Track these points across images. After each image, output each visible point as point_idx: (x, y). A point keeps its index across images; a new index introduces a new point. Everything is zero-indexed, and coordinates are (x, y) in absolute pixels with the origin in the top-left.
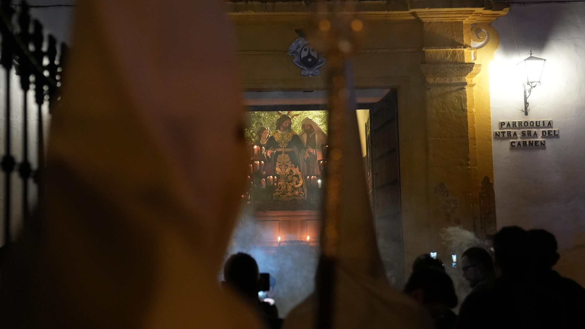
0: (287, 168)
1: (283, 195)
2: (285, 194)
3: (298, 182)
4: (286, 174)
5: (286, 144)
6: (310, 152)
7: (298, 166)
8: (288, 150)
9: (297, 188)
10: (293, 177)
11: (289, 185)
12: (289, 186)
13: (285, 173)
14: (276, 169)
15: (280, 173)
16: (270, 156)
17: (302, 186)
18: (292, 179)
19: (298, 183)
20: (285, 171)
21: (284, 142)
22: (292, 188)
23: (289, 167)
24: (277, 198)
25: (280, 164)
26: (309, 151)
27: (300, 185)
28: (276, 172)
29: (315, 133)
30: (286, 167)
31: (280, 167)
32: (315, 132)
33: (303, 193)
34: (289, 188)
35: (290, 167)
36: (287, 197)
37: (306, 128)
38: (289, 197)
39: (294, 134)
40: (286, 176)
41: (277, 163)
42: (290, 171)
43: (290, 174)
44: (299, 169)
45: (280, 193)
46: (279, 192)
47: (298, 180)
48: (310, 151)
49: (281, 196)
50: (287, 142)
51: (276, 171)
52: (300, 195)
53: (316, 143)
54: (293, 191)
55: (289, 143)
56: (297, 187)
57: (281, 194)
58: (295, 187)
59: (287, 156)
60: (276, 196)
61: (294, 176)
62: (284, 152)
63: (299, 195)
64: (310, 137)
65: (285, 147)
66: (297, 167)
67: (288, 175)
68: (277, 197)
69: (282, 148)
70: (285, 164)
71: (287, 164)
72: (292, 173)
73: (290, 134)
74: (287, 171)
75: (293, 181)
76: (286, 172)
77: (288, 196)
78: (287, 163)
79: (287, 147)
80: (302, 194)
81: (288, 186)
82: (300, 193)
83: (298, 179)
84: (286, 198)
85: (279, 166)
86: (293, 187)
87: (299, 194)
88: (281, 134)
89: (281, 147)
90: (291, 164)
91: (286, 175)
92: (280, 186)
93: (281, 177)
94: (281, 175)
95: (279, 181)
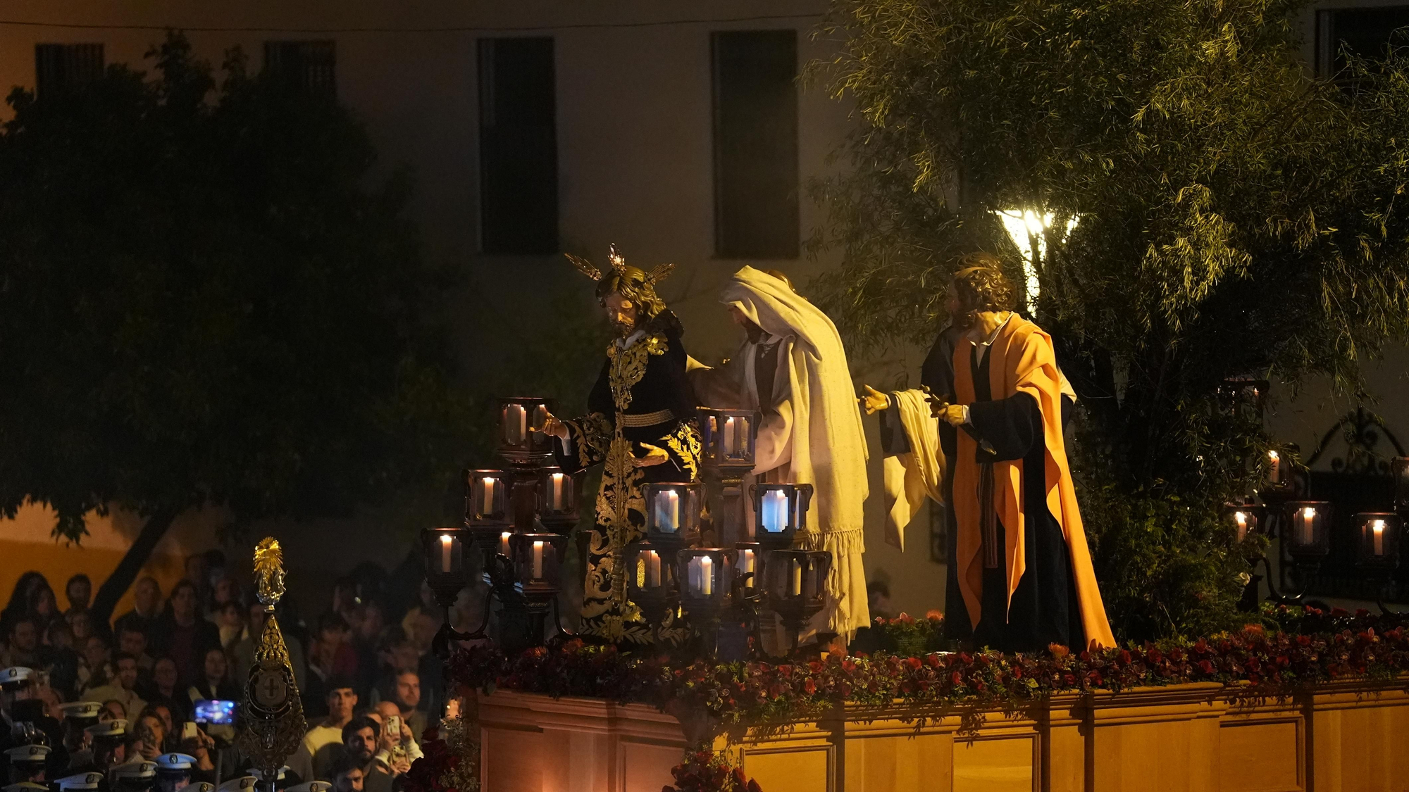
1: (614, 618)
2: (621, 611)
5: (627, 395)
14: (599, 504)
15: (607, 519)
21: (621, 386)
23: (629, 495)
24: (590, 626)
25: (608, 481)
28: (595, 516)
31: (609, 494)
41: (603, 477)
45: (606, 605)
46: (600, 602)
49: (605, 617)
50: (628, 386)
51: (597, 512)
57: (607, 612)
59: (629, 446)
62: (619, 430)
65: (624, 407)
68: (592, 623)
70: (625, 481)
71: (627, 483)
78: (627, 478)
85: (607, 488)
89: (617, 405)
92: (604, 575)
93: (611, 537)
94: (609, 528)
95: (604, 555)
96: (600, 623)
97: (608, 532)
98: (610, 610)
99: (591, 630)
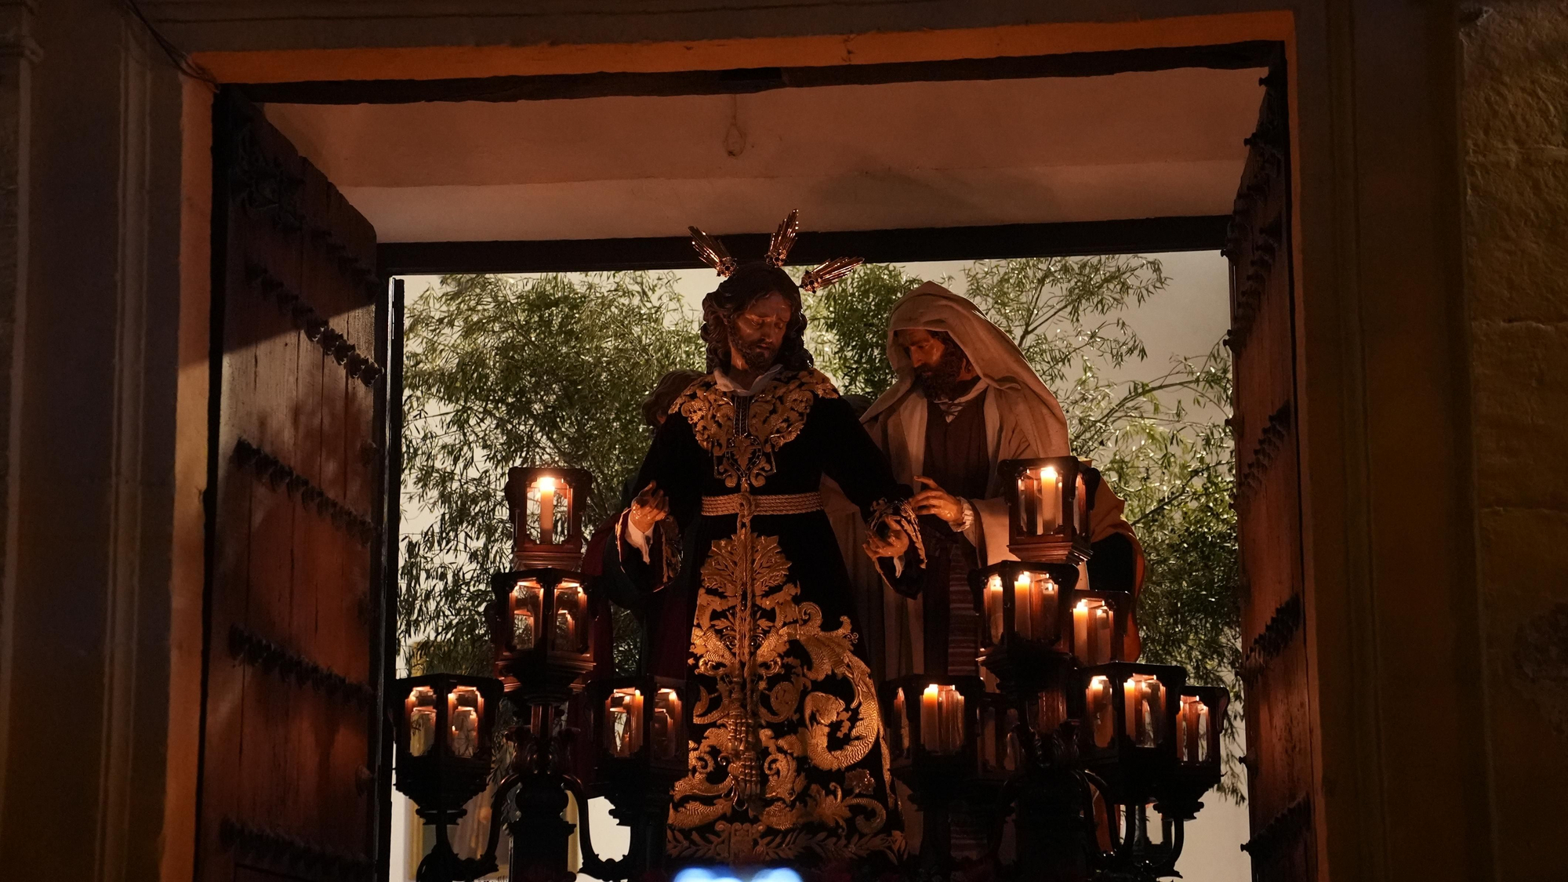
0: (766, 633)
1: (737, 825)
2: (751, 814)
3: (845, 729)
4: (763, 672)
5: (763, 464)
6: (935, 518)
7: (845, 619)
8: (776, 505)
9: (839, 776)
10: (804, 694)
11: (780, 750)
12: (780, 756)
13: (754, 666)
14: (697, 642)
15: (719, 665)
16: (645, 550)
17: (872, 759)
18: (800, 709)
19: (847, 739)
20: (753, 654)
21: (751, 449)
22: (798, 771)
23: (778, 623)
24: (693, 842)
25: (717, 604)
26: (925, 512)
27: (856, 752)
28: (691, 661)
29: (984, 393)
30: (764, 623)
31: (720, 624)
32: (980, 386)
33: (878, 806)
34: (778, 772)
35: (785, 625)
36: (763, 835)
37: (917, 358)
38: (778, 840)
39: (820, 393)
40: (762, 685)
41: (702, 598)
42: (787, 654)
43: (787, 674)
44: (856, 636)
45: (721, 807)
46: (708, 801)
47: (845, 716)
48: (933, 511)
49: (719, 826)
50: (768, 449)
51: (694, 655)
52: (860, 820)
53: (990, 457)
54: (802, 797)
55: (785, 455)
56: (835, 767)
57: (723, 817)
58: (816, 768)
59: (769, 544)
60: (681, 831)
61: (817, 686)
62: (746, 520)
63: (850, 822)
64: (949, 419)
65: (755, 483)
66: (840, 625)
67: (773, 681)
68: (695, 836)
69: (737, 489)
70: (758, 602)
71: (767, 603)
72: (797, 662)
73: (795, 396)
74: (769, 648)
75: (801, 722)
76: (760, 660)
77: (770, 831)
78: (766, 595)
79: (772, 486)
80: (870, 814)
81: (775, 761)
82: (855, 810)
83: (847, 709)
84: (756, 843)
85: (715, 615)
86: (803, 764)
87: (848, 814)
88: (733, 396)
89: (730, 483)
90: (797, 600)
91: (761, 678)
92: (715, 759)
93: (725, 694)
94: (722, 679)
95: (713, 725)
96: (712, 837)
97: (720, 686)
98: (728, 814)
99: (694, 848)
